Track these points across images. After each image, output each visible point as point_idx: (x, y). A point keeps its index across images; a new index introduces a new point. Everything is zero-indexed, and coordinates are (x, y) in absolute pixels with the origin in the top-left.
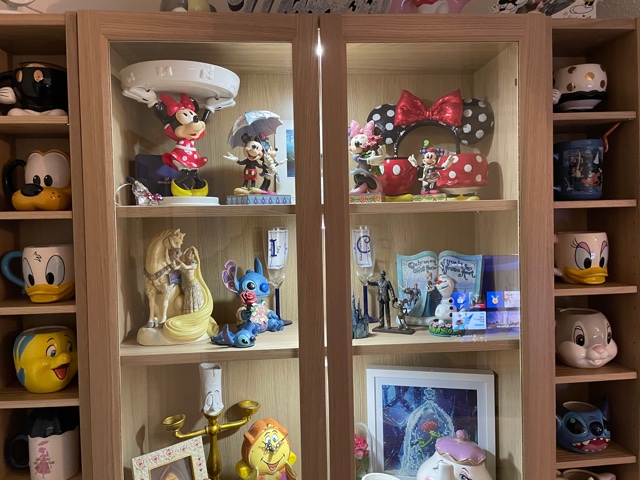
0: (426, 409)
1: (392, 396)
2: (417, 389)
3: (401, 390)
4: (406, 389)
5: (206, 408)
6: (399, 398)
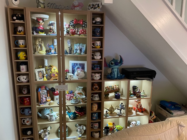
0: (78, 66)
2: (77, 63)
5: (45, 65)
6: (74, 65)
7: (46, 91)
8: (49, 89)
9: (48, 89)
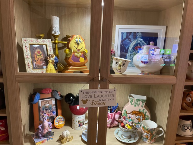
0: (137, 41)
1: (125, 37)
2: (135, 33)
3: (129, 34)
4: (130, 33)
6: (127, 37)
7: (54, 102)
8: (61, 96)
9: (58, 98)
